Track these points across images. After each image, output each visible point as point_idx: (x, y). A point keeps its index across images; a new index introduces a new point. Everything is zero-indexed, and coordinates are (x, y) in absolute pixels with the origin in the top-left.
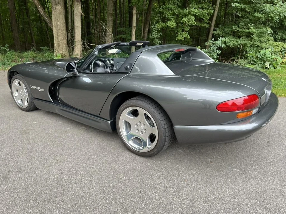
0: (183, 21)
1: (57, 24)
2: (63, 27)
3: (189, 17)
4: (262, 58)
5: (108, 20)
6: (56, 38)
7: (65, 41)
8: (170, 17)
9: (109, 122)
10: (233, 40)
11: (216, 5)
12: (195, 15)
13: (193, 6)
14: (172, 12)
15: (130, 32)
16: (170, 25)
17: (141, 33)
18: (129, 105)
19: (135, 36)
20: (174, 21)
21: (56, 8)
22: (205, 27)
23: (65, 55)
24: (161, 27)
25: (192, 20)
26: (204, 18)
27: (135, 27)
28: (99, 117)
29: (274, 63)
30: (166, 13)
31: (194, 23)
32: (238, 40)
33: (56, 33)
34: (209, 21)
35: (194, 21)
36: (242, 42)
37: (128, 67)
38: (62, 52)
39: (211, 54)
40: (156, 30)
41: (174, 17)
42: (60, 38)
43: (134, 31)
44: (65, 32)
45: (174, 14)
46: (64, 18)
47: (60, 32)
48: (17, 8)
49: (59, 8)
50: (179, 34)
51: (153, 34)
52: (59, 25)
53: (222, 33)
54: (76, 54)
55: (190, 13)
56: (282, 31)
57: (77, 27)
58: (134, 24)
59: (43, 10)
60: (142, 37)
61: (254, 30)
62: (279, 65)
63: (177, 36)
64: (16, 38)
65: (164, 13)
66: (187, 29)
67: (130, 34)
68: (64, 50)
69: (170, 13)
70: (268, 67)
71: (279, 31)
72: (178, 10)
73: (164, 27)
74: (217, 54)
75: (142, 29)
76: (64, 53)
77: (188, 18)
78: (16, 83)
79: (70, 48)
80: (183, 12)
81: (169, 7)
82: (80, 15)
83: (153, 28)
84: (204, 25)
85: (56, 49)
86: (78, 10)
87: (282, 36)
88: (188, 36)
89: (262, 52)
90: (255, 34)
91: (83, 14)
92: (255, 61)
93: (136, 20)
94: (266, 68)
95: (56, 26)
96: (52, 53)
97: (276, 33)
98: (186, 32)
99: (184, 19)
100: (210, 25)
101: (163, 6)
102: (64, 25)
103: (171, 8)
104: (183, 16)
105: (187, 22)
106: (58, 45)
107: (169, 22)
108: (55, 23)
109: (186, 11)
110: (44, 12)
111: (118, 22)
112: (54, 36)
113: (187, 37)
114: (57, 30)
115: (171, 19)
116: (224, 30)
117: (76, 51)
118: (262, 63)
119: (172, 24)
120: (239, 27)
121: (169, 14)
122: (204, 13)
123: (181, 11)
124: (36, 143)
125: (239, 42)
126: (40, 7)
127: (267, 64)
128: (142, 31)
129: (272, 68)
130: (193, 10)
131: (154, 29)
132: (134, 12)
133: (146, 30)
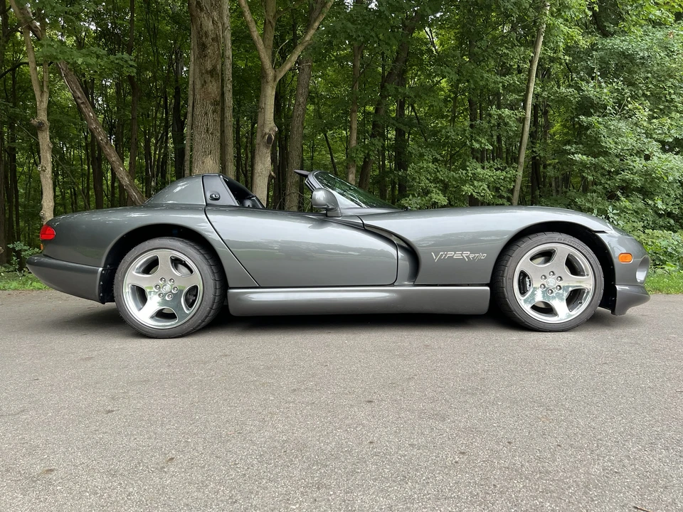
0: (467, 192)
8: (430, 187)
11: (517, 162)
16: (439, 199)
20: (440, 194)
25: (484, 189)
26: (501, 189)
35: (490, 192)
41: (438, 185)
45: (436, 180)
49: (211, 162)
55: (475, 177)
61: (627, 204)
69: (428, 179)
72: (444, 173)
82: (268, 175)
86: (264, 165)
91: (272, 173)
101: (413, 164)
105: (474, 193)
115: (434, 189)
121: (427, 181)
122: (501, 177)
130: (480, 171)
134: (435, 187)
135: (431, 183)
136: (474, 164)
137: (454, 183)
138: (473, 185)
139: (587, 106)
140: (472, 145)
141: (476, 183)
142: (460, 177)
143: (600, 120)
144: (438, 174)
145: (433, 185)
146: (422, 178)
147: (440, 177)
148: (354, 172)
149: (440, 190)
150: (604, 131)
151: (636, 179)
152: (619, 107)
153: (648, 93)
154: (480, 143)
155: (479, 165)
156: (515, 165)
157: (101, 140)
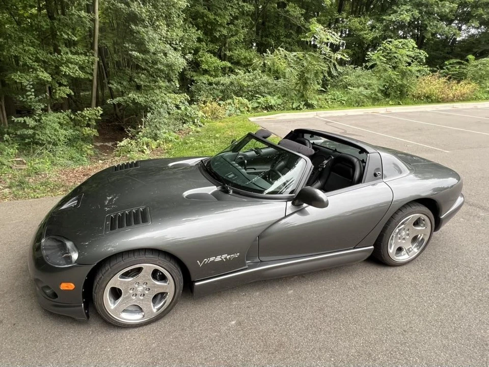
0: (65, 72)
8: (34, 65)
14: (33, 57)
16: (45, 77)
20: (44, 71)
30: (24, 59)
40: (32, 88)
41: (40, 64)
45: (38, 60)
50: (57, 89)
51: (29, 95)
69: (30, 58)
72: (43, 55)
83: (26, 86)
88: (71, 91)
98: (65, 86)
99: (65, 69)
107: (39, 73)
113: (70, 93)
115: (38, 67)
121: (30, 61)
131: (29, 87)
134: (38, 66)
135: (34, 62)
136: (64, 49)
137: (53, 63)
138: (68, 67)
139: (134, 18)
140: (61, 35)
141: (70, 65)
142: (56, 59)
143: (143, 30)
144: (38, 55)
145: (36, 64)
146: (25, 58)
147: (41, 58)
149: (42, 67)
150: (146, 38)
151: (165, 69)
152: (151, 21)
153: (164, 15)
154: (68, 34)
155: (67, 50)
156: (92, 51)
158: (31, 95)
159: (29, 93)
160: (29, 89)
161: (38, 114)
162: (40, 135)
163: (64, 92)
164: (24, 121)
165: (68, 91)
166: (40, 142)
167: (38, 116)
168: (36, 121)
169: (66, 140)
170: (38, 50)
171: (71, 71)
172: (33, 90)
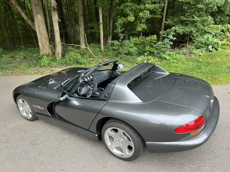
0: (140, 16)
1: (39, 30)
2: (44, 32)
3: (145, 12)
4: (206, 42)
5: (80, 20)
6: (40, 41)
7: (48, 43)
8: (129, 13)
9: (97, 135)
10: (181, 28)
12: (149, 10)
13: (147, 1)
14: (130, 8)
15: (98, 26)
16: (130, 20)
17: (107, 27)
18: (110, 126)
19: (102, 30)
20: (133, 16)
21: (37, 17)
22: (158, 17)
23: (49, 54)
24: (123, 22)
25: (147, 14)
26: (157, 11)
27: (102, 23)
28: (88, 130)
29: (216, 46)
31: (149, 16)
32: (185, 28)
33: (40, 37)
34: (161, 13)
35: (149, 15)
36: (189, 29)
37: (107, 96)
38: (46, 51)
39: (165, 45)
41: (132, 12)
42: (44, 41)
43: (101, 27)
44: (47, 35)
45: (132, 10)
46: (45, 25)
47: (43, 36)
48: (2, 10)
49: (40, 17)
50: (138, 26)
51: (118, 30)
52: (41, 30)
53: (173, 22)
54: (58, 53)
55: (145, 8)
56: (221, 15)
57: (56, 31)
58: (101, 21)
59: (26, 16)
60: (108, 30)
61: (198, 19)
62: (220, 47)
63: (136, 28)
64: (6, 37)
65: (125, 10)
66: (144, 21)
67: (98, 28)
68: (48, 50)
69: (129, 9)
70: (211, 50)
71: (218, 15)
72: (135, 7)
73: (125, 22)
74: (170, 45)
75: (107, 23)
76: (48, 52)
77: (143, 12)
78: (20, 101)
79: (51, 45)
80: (139, 8)
81: (128, 5)
82: (58, 21)
83: (116, 25)
84: (157, 16)
85: (41, 50)
86: (56, 18)
87: (220, 19)
88: (146, 26)
89: (206, 36)
90: (199, 22)
91: (60, 20)
92: (200, 46)
93: (102, 18)
94: (210, 51)
95: (39, 32)
96: (39, 54)
97: (216, 16)
98: (143, 23)
99: (141, 14)
100: (162, 16)
101: (123, 4)
102: (46, 30)
103: (129, 5)
104: (140, 11)
105: (143, 16)
106: (42, 46)
107: (129, 17)
108: (38, 29)
109: (142, 6)
110: (27, 18)
111: (87, 13)
112: (39, 40)
113: (145, 27)
114: (41, 34)
116: (174, 20)
117: (57, 50)
118: (206, 47)
119: (131, 18)
120: (185, 17)
121: (128, 11)
122: (156, 7)
123: (138, 7)
124: (45, 154)
125: (187, 30)
126: (23, 13)
127: (210, 47)
128: (108, 24)
129: (214, 50)
130: (147, 5)
132: (100, 11)
133: (111, 23)
134: (132, 13)
135: (130, 11)
148: (101, 9)
157: (14, 3)
158: (119, 29)
159: (118, 28)
160: (118, 26)
161: (121, 39)
162: (121, 49)
163: (141, 27)
164: (114, 42)
165: (144, 26)
166: (121, 53)
167: (121, 40)
168: (120, 42)
169: (137, 53)
170: (134, 4)
171: (144, 15)
172: (120, 27)
